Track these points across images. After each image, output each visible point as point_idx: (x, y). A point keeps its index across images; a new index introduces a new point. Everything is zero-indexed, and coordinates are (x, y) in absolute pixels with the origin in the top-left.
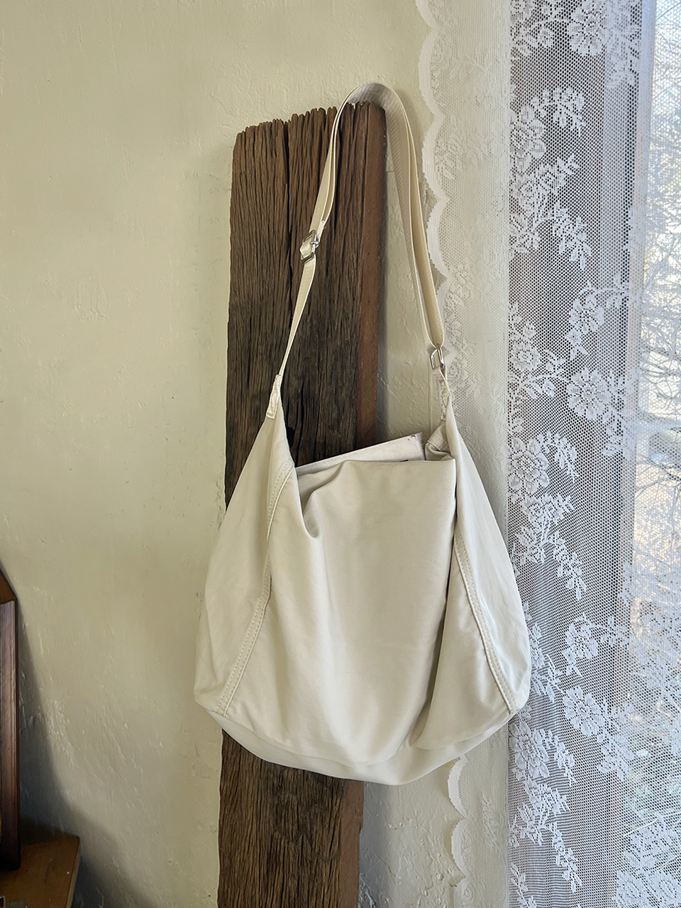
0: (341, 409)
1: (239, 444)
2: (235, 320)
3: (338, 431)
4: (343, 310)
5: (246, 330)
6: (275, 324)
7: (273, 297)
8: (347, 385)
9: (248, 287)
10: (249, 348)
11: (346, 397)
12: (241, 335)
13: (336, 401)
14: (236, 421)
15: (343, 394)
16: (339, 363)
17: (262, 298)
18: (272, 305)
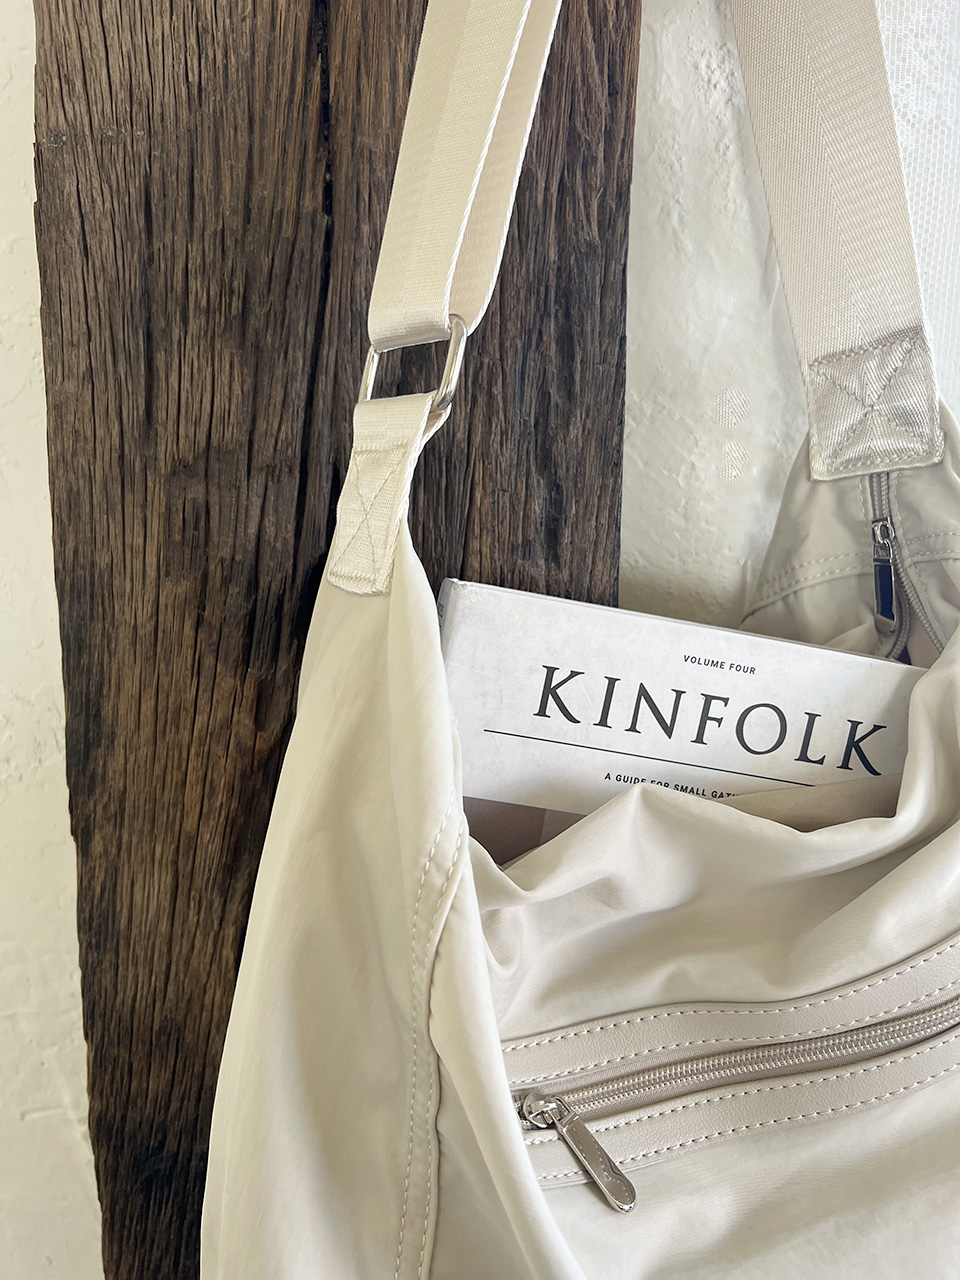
0: (567, 486)
1: (124, 642)
2: (70, 186)
3: (553, 556)
4: (572, 130)
5: (128, 226)
6: (263, 191)
7: (250, 90)
8: (589, 399)
9: (130, 58)
10: (146, 293)
11: (586, 440)
12: (103, 246)
13: (546, 462)
14: (102, 560)
15: (575, 432)
16: (552, 328)
17: (197, 96)
18: (243, 124)
